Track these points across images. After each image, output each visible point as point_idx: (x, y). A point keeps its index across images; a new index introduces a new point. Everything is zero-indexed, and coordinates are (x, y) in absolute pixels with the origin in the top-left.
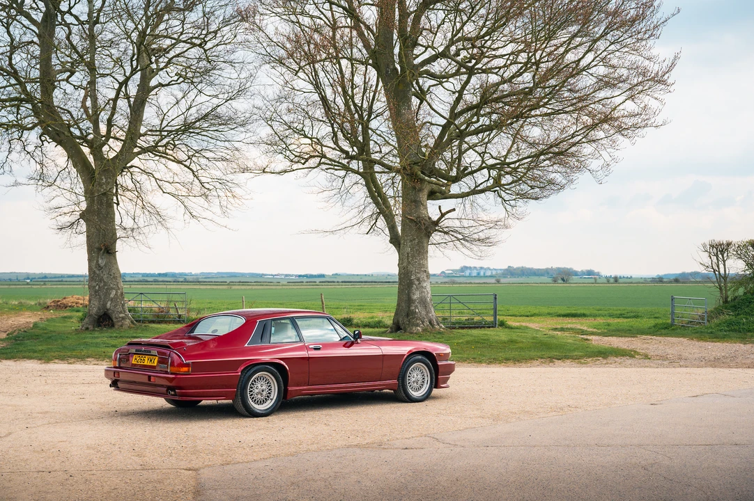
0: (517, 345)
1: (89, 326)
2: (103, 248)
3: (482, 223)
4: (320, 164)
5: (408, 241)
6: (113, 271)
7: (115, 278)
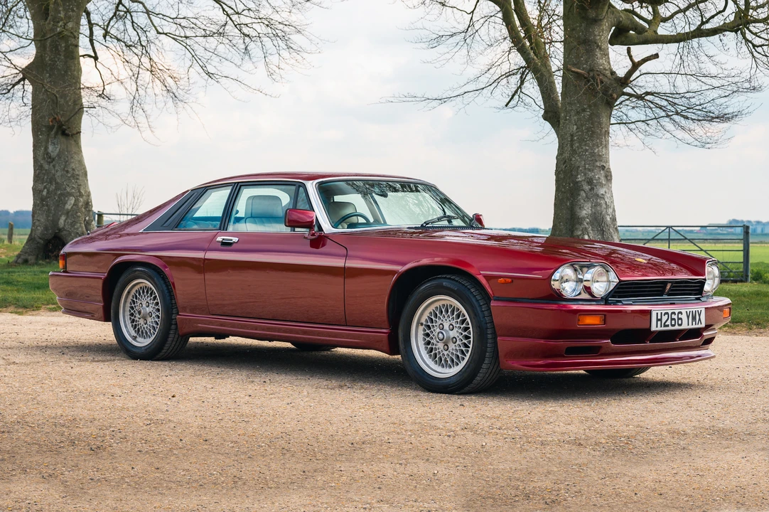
1: (29, 258)
2: (56, 125)
5: (573, 113)
6: (73, 165)
7: (75, 177)
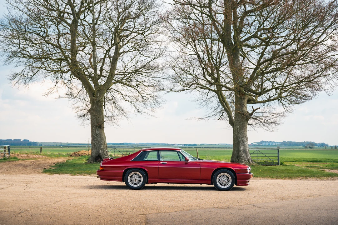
0: (290, 171)
1: (92, 161)
2: (98, 126)
3: (272, 114)
4: (197, 87)
5: (238, 123)
6: (103, 136)
7: (103, 139)
